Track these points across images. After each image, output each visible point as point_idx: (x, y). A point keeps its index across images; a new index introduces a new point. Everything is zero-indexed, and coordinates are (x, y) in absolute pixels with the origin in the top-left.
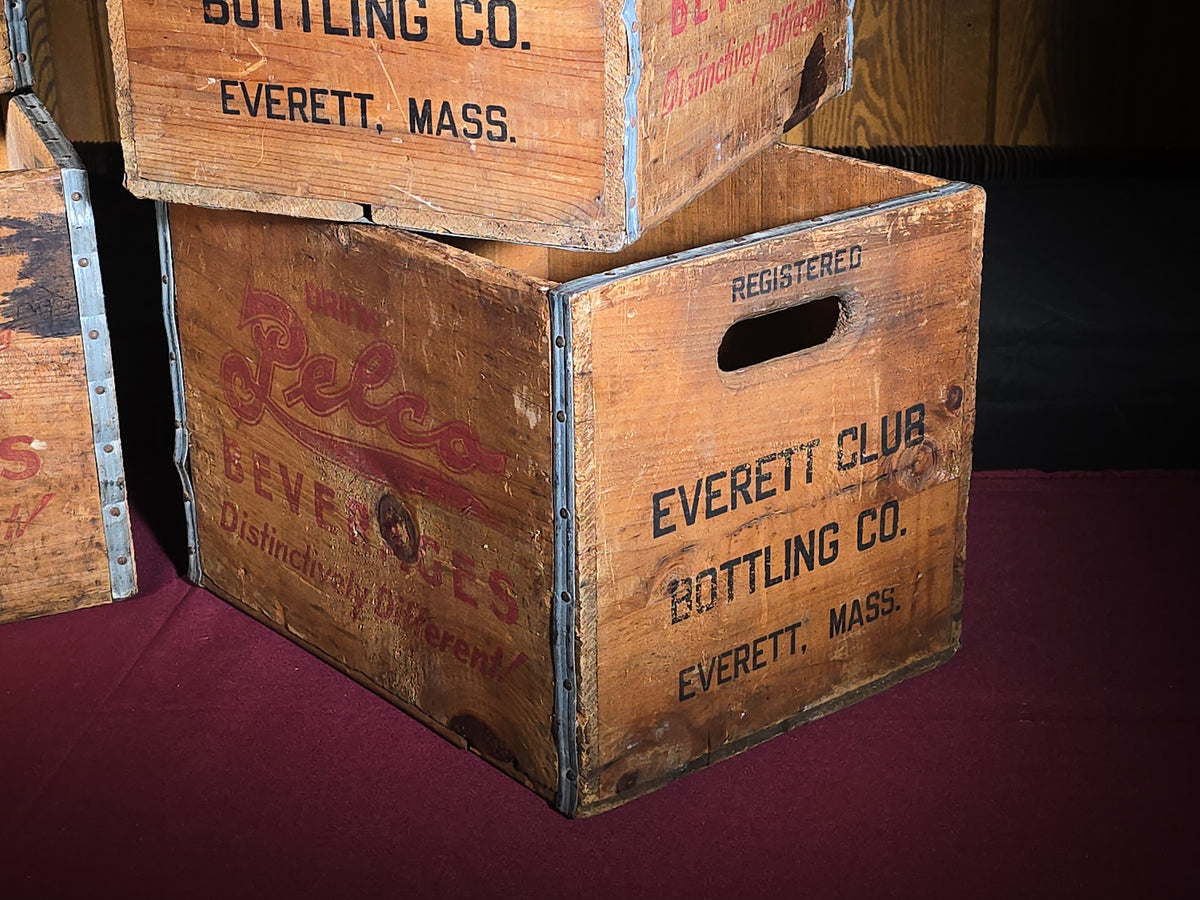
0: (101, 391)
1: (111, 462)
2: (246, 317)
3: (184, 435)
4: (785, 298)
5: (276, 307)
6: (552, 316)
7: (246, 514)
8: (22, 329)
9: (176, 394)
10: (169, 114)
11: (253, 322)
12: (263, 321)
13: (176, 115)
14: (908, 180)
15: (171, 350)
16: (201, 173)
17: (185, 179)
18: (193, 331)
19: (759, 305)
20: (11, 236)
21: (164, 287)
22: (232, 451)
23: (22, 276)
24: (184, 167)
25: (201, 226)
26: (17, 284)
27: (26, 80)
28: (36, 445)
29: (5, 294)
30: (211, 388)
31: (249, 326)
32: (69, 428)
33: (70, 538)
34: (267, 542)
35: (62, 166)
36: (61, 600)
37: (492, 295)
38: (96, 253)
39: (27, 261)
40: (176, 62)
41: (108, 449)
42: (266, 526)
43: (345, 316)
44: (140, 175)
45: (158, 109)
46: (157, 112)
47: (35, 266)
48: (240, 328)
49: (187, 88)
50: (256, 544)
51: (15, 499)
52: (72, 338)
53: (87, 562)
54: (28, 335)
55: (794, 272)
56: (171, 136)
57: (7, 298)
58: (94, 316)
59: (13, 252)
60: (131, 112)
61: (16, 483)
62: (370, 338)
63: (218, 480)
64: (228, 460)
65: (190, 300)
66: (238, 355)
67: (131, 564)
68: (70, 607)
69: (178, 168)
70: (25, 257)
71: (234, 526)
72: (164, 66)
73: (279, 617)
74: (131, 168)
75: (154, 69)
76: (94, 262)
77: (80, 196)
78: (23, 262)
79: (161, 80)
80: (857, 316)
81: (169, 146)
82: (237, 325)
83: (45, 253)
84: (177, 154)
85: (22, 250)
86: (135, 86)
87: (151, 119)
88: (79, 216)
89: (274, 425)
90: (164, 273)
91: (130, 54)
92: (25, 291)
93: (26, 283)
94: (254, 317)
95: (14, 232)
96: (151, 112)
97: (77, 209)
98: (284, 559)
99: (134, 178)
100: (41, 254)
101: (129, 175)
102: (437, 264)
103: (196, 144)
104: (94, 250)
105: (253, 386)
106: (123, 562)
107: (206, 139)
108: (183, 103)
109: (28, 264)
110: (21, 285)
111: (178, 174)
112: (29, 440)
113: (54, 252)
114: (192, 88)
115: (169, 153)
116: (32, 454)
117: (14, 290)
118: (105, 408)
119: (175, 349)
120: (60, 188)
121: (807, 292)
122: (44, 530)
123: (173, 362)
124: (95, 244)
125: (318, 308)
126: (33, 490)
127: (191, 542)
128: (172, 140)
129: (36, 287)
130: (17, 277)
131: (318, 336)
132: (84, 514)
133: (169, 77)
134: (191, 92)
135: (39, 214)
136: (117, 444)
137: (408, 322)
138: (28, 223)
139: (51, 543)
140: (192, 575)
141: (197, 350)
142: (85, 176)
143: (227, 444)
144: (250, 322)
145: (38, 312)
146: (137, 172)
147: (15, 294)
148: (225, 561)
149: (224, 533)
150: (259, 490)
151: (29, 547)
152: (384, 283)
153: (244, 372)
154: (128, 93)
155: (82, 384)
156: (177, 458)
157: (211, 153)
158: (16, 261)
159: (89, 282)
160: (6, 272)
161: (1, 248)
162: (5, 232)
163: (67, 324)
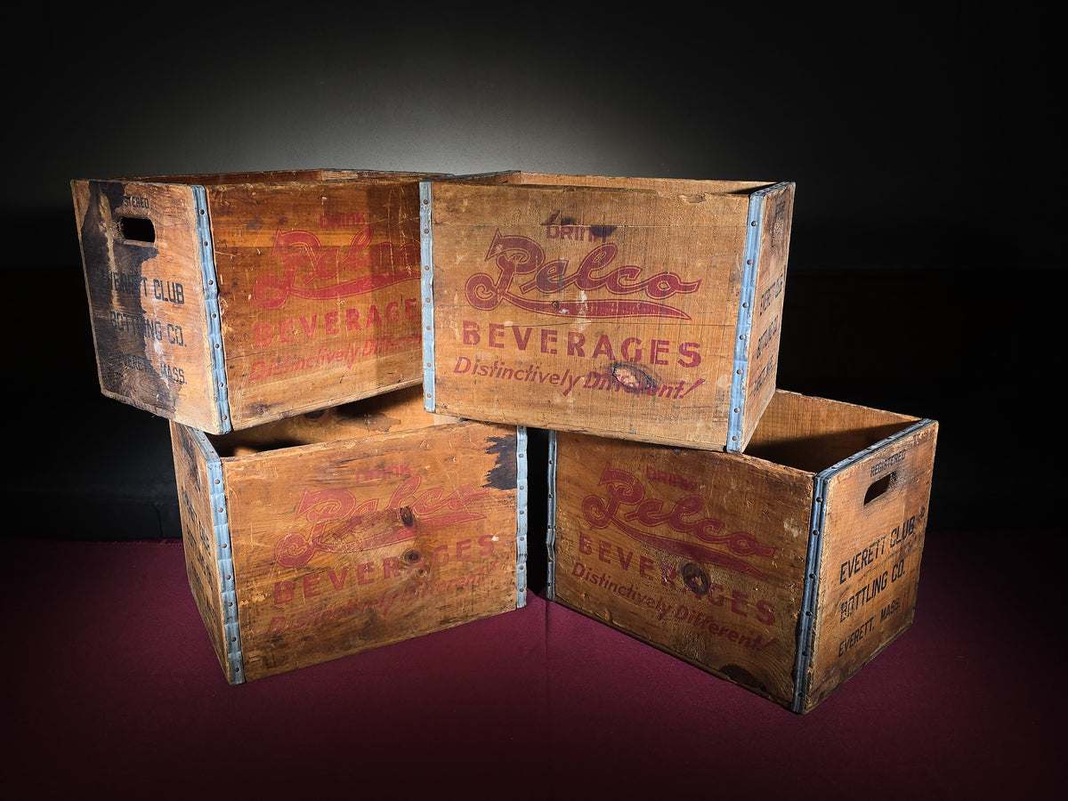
0: (522, 513)
1: (522, 545)
2: (604, 480)
3: (553, 532)
4: (884, 474)
5: (624, 476)
6: (815, 488)
7: (590, 569)
8: (495, 487)
9: (550, 513)
11: (608, 483)
12: (616, 483)
14: (898, 417)
15: (550, 493)
18: (565, 486)
19: (877, 478)
20: (494, 445)
21: (550, 465)
22: (585, 540)
23: (497, 463)
26: (494, 466)
28: (494, 539)
30: (573, 511)
31: (606, 484)
32: (507, 531)
33: (502, 581)
34: (604, 582)
36: (496, 610)
37: (775, 477)
38: (526, 453)
39: (499, 456)
41: (522, 539)
42: (604, 575)
43: (672, 482)
47: (502, 458)
48: (599, 485)
50: (596, 582)
51: (485, 564)
52: (513, 490)
53: (508, 592)
54: (497, 489)
55: (887, 463)
57: (489, 473)
58: (522, 480)
59: (494, 453)
61: (484, 557)
62: (688, 493)
63: (574, 553)
64: (582, 544)
65: (565, 472)
66: (595, 497)
67: (525, 591)
68: (497, 613)
70: (498, 454)
71: (582, 574)
73: (607, 616)
76: (525, 457)
78: (497, 457)
80: (901, 480)
82: (597, 484)
83: (506, 452)
85: (498, 451)
88: (522, 435)
89: (616, 529)
90: (550, 459)
92: (497, 469)
93: (498, 466)
94: (610, 481)
95: (495, 443)
97: (521, 432)
98: (614, 590)
102: (740, 463)
104: (525, 450)
105: (604, 512)
106: (521, 590)
109: (499, 458)
110: (496, 467)
112: (492, 537)
113: (510, 452)
116: (492, 543)
117: (493, 469)
118: (523, 520)
119: (552, 493)
121: (890, 470)
122: (492, 578)
123: (550, 499)
124: (526, 448)
125: (655, 478)
126: (490, 560)
127: (549, 581)
129: (501, 467)
130: (495, 464)
131: (653, 490)
132: (510, 569)
135: (506, 435)
136: (525, 537)
137: (715, 487)
138: (501, 440)
139: (495, 584)
140: (549, 596)
141: (568, 495)
143: (582, 537)
145: (501, 479)
147: (493, 471)
148: (573, 589)
149: (574, 577)
150: (601, 558)
151: (486, 586)
152: (702, 470)
153: (599, 506)
155: (515, 510)
156: (548, 542)
158: (494, 456)
159: (522, 464)
160: (490, 462)
161: (489, 451)
162: (492, 444)
163: (513, 485)
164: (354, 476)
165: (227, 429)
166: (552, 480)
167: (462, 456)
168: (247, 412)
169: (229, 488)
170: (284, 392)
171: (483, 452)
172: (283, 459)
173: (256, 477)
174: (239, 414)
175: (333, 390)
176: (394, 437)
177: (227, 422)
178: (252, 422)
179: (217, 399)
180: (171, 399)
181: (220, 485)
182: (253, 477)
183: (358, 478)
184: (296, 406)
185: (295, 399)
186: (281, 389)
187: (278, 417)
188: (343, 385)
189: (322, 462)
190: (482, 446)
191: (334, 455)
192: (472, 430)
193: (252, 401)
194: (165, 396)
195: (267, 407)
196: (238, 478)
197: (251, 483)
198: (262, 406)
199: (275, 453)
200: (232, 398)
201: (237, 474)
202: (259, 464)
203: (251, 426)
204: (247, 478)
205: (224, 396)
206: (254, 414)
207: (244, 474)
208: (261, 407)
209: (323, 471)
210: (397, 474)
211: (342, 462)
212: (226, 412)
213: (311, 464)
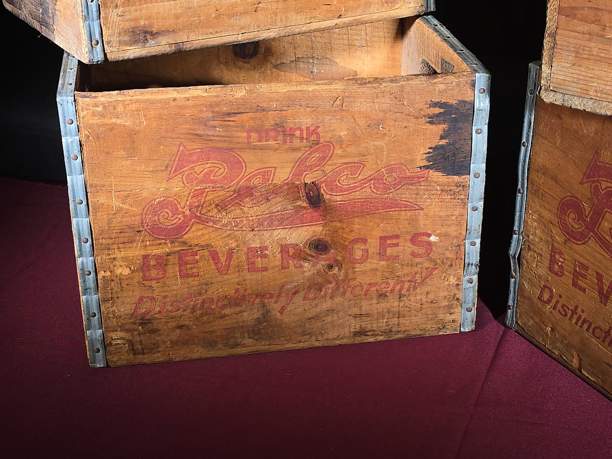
0: (475, 209)
1: (473, 252)
2: (588, 177)
3: (519, 240)
7: (560, 296)
8: (437, 170)
9: (517, 214)
10: (581, 51)
11: (594, 182)
12: (602, 182)
13: (586, 52)
15: (519, 187)
16: (596, 91)
17: (583, 94)
18: (539, 179)
20: (440, 113)
21: (523, 149)
22: (557, 256)
23: (442, 138)
24: (584, 86)
25: (563, 116)
26: (439, 142)
27: (430, 8)
28: (433, 239)
29: (430, 148)
30: (546, 214)
31: (591, 183)
32: (452, 230)
33: (442, 294)
34: (575, 317)
35: (476, 71)
36: (431, 329)
38: (487, 126)
39: (446, 129)
40: (594, 18)
41: (473, 244)
42: (576, 307)
44: (551, 88)
45: (574, 47)
46: (572, 49)
47: (451, 132)
48: (581, 183)
49: (598, 35)
50: (566, 315)
51: (418, 269)
52: (464, 177)
53: (449, 309)
54: (440, 174)
56: (580, 66)
57: (431, 151)
58: (479, 165)
59: (439, 123)
60: (553, 48)
61: (417, 260)
63: (542, 271)
64: (553, 261)
65: (541, 159)
66: (575, 199)
67: (474, 312)
68: (435, 333)
69: (580, 86)
70: (445, 126)
71: (549, 301)
72: (584, 20)
73: (575, 363)
74: (545, 83)
75: (576, 21)
76: (484, 131)
77: (484, 90)
78: (444, 129)
79: (580, 29)
81: (577, 72)
82: (579, 181)
83: (458, 124)
84: (581, 77)
85: (444, 122)
86: (559, 31)
87: (568, 54)
88: (482, 103)
89: (597, 248)
90: (524, 140)
91: (560, 11)
92: (442, 146)
93: (443, 142)
94: (596, 179)
95: (442, 110)
96: (568, 49)
97: (481, 98)
98: (587, 330)
99: (546, 90)
100: (456, 125)
101: (543, 88)
103: (597, 73)
104: (486, 124)
105: (584, 221)
106: (469, 310)
107: (606, 70)
108: (593, 45)
109: (447, 131)
110: (441, 143)
111: (579, 90)
112: (429, 235)
113: (463, 124)
114: (602, 36)
115: (576, 76)
116: (430, 244)
117: (436, 146)
118: (476, 219)
119: (523, 188)
120: (473, 85)
122: (428, 288)
123: (519, 195)
124: (487, 121)
126: (426, 265)
127: (510, 303)
128: (580, 68)
129: (449, 144)
130: (439, 138)
132: (453, 280)
133: (586, 27)
134: (600, 38)
135: (458, 101)
136: (478, 241)
138: (451, 106)
139: (431, 296)
140: (508, 322)
141: (541, 191)
142: (489, 78)
143: (553, 251)
144: (591, 181)
145: (447, 160)
146: (549, 87)
147: (436, 148)
148: (537, 320)
149: (540, 304)
150: (575, 284)
151: (418, 297)
153: (579, 211)
154: (553, 35)
155: (465, 204)
156: (511, 252)
157: (607, 79)
158: (440, 128)
159: (480, 143)
160: (434, 135)
161: (433, 120)
162: (437, 110)
163: (463, 168)
164: (245, 134)
165: (99, 57)
166: (524, 168)
167: (392, 123)
168: (126, 38)
169: (84, 132)
170: (177, 17)
171: (423, 120)
172: (152, 102)
173: (118, 121)
174: (115, 39)
175: (245, 20)
176: (299, 88)
177: (99, 47)
178: (134, 52)
179: (86, 18)
180: (51, 15)
181: (74, 126)
182: (114, 120)
183: (249, 137)
184: (193, 37)
185: (190, 27)
186: (173, 12)
187: (168, 49)
188: (260, 15)
189: (201, 111)
190: (423, 113)
191: (217, 104)
192: (407, 89)
193: (133, 24)
194: (45, 11)
195: (154, 35)
196: (96, 120)
197: (112, 128)
198: (146, 32)
199: (142, 94)
200: (106, 18)
201: (94, 115)
202: (121, 105)
203: (132, 57)
204: (106, 121)
205: (95, 14)
206: (134, 42)
207: (102, 115)
208: (144, 34)
209: (204, 123)
210: (302, 138)
211: (229, 114)
212: (97, 36)
213: (188, 112)
